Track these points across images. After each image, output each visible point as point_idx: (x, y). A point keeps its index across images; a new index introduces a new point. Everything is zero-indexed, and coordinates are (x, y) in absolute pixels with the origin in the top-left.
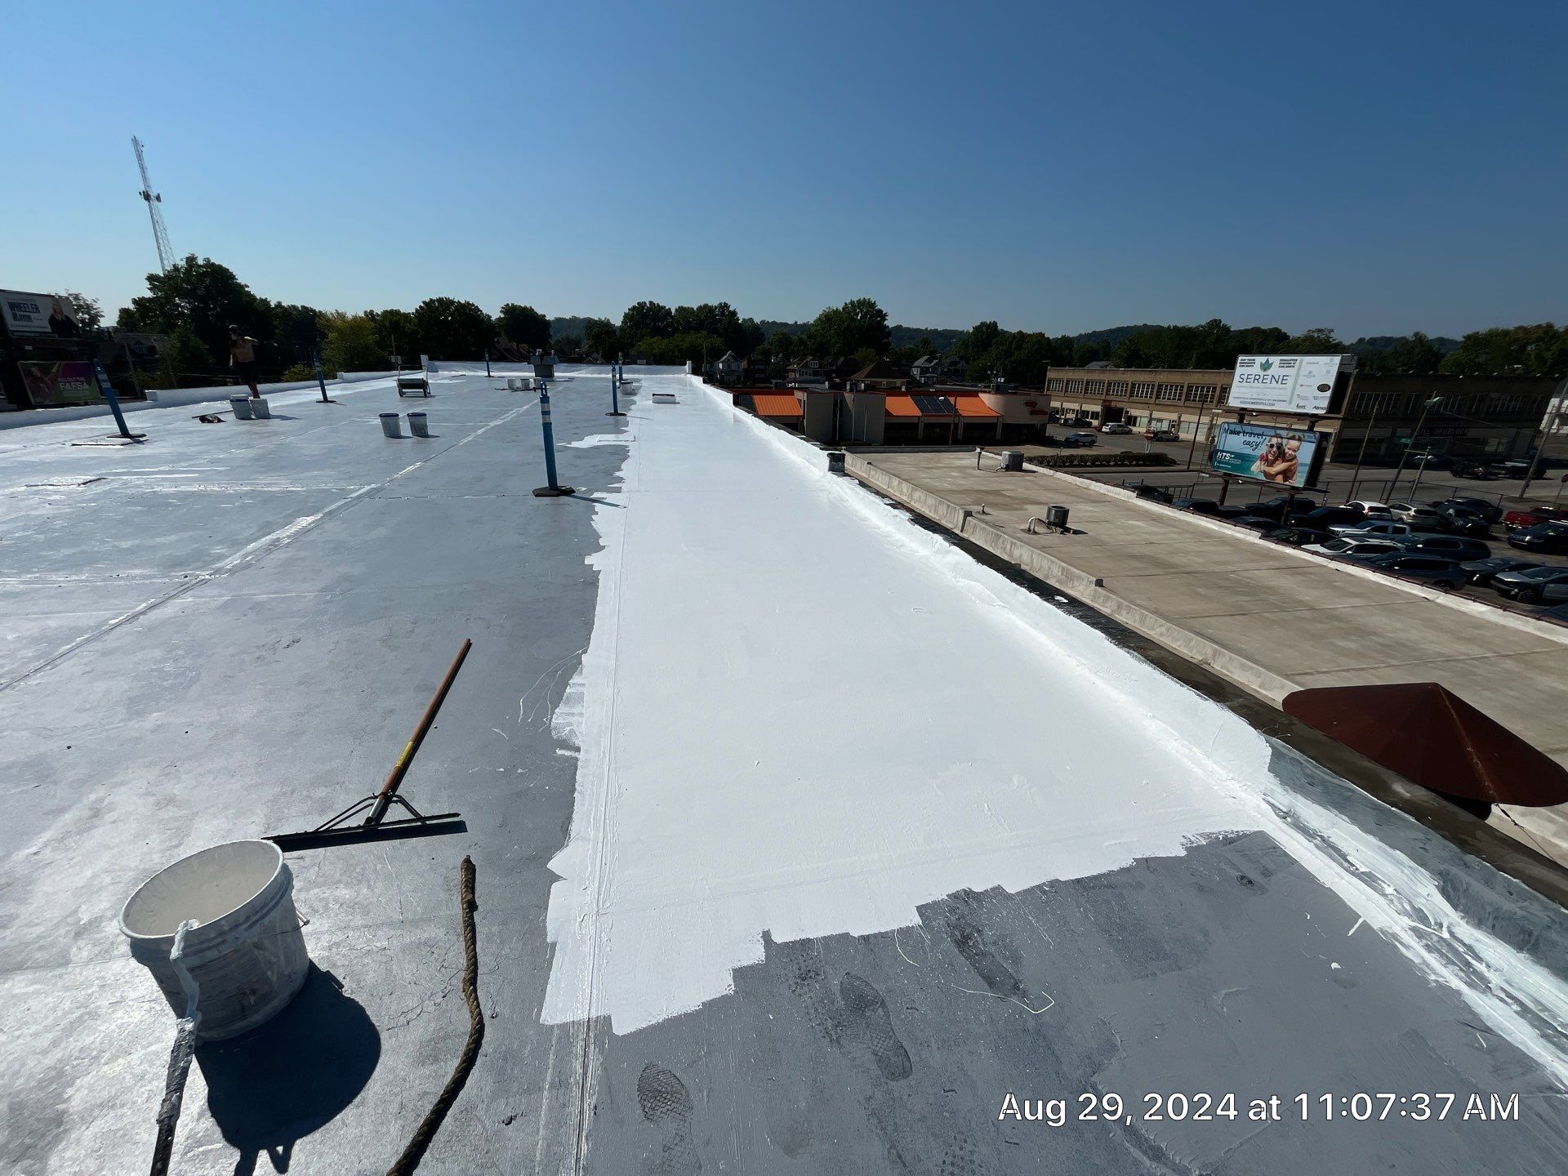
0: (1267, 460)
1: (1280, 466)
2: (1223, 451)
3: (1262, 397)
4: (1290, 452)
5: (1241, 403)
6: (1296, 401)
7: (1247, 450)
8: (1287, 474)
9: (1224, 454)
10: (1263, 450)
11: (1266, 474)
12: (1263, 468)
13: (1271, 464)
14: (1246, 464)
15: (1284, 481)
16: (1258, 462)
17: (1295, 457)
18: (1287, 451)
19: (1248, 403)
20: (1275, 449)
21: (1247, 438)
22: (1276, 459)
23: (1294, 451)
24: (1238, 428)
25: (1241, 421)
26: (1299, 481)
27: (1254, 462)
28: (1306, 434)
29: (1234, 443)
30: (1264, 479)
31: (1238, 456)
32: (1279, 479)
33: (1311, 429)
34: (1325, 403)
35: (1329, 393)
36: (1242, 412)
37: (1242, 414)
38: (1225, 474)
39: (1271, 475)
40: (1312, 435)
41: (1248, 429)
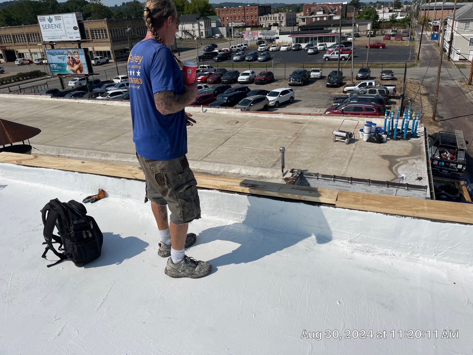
0: (70, 64)
1: (76, 67)
2: (52, 64)
3: (56, 35)
4: (77, 59)
5: (48, 39)
6: (68, 35)
7: (61, 61)
8: (80, 69)
9: (53, 65)
10: (66, 60)
11: (73, 71)
12: (71, 68)
13: (73, 66)
14: (64, 68)
15: (81, 73)
16: (68, 66)
17: (80, 61)
18: (75, 59)
19: (51, 39)
20: (71, 59)
21: (59, 56)
22: (73, 64)
23: (78, 58)
24: (53, 51)
25: (53, 47)
26: (86, 71)
27: (66, 66)
28: (79, 50)
29: (54, 59)
30: (73, 73)
31: (59, 64)
32: (79, 72)
33: (80, 47)
34: (79, 35)
35: (78, 30)
36: (51, 44)
37: (52, 44)
38: (58, 74)
39: (75, 71)
40: (81, 50)
41: (57, 51)
